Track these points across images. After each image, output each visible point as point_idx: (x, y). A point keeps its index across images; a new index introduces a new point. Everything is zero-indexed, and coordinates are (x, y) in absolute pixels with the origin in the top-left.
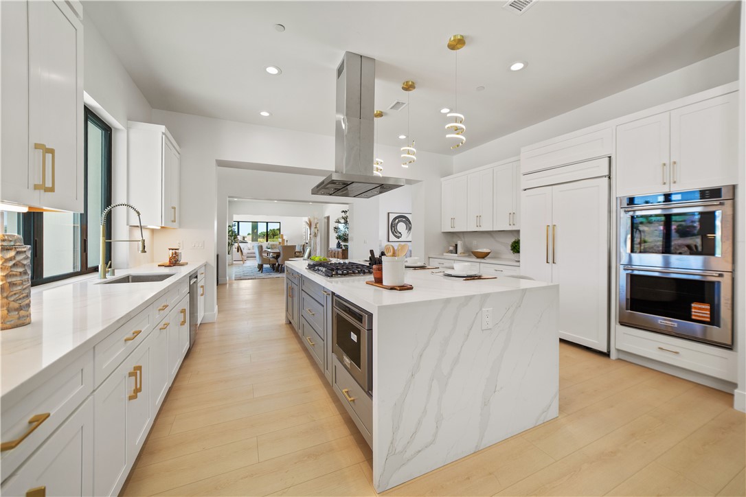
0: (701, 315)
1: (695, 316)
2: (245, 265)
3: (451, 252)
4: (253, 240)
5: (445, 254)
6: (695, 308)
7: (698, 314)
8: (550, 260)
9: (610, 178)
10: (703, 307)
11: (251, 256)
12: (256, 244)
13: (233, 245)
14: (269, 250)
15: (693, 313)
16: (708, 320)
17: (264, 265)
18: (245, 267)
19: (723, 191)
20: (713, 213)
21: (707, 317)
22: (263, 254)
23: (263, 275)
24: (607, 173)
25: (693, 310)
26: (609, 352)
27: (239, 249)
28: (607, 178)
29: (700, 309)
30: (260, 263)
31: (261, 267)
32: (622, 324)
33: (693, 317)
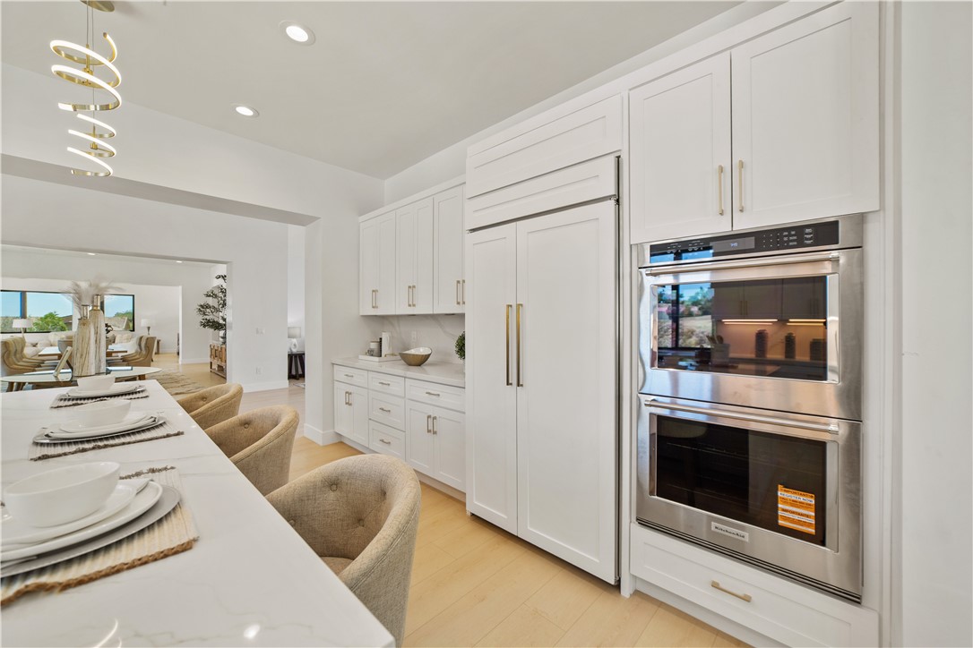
0: (796, 517)
1: (786, 519)
3: (371, 353)
5: (361, 357)
6: (785, 501)
7: (791, 516)
8: (513, 379)
9: (618, 201)
10: (801, 499)
15: (780, 513)
16: (812, 531)
19: (842, 229)
20: (822, 280)
21: (809, 525)
24: (612, 191)
25: (780, 506)
26: (619, 581)
28: (612, 202)
29: (794, 503)
32: (642, 522)
33: (781, 522)
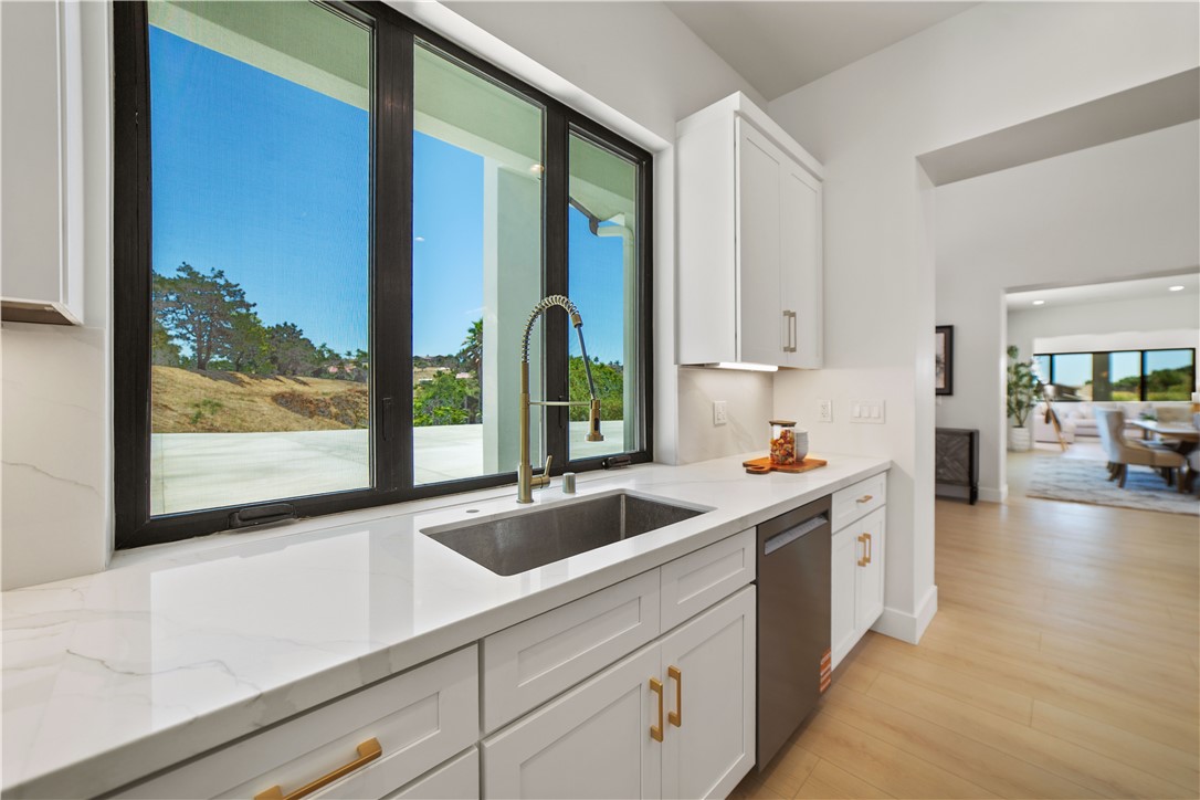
2: (1067, 456)
4: (1097, 397)
11: (1086, 434)
12: (1102, 407)
13: (1030, 406)
14: (1150, 425)
17: (1131, 468)
18: (1067, 461)
22: (1127, 433)
23: (1124, 496)
27: (1050, 416)
30: (1116, 459)
31: (1117, 471)
